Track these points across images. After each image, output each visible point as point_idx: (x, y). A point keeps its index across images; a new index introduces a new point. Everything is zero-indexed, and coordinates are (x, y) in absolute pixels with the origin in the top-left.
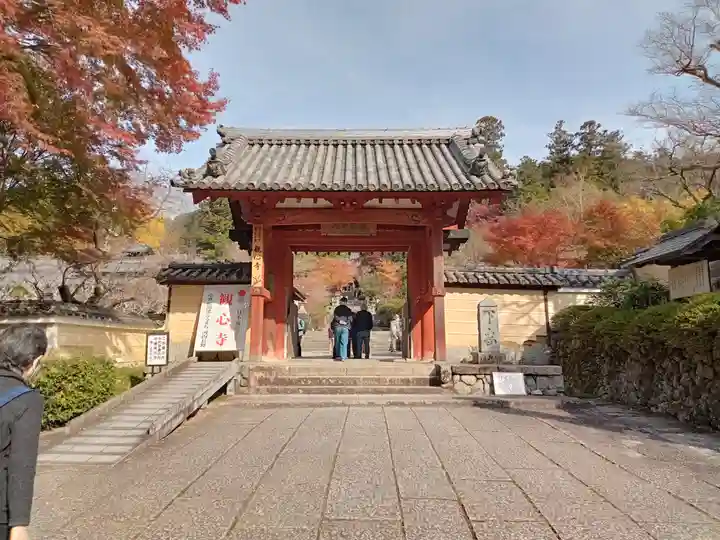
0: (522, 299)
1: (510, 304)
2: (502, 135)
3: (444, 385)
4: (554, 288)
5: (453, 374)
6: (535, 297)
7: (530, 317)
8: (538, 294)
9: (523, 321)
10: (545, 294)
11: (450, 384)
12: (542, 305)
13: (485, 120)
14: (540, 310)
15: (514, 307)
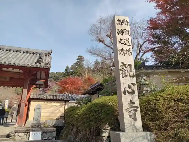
0: (58, 104)
1: (53, 106)
2: (84, 60)
3: (10, 138)
4: (68, 101)
5: (15, 133)
6: (62, 103)
7: (59, 110)
8: (63, 103)
9: (57, 111)
10: (65, 103)
11: (13, 137)
12: (64, 106)
13: (80, 56)
14: (63, 108)
15: (55, 107)
